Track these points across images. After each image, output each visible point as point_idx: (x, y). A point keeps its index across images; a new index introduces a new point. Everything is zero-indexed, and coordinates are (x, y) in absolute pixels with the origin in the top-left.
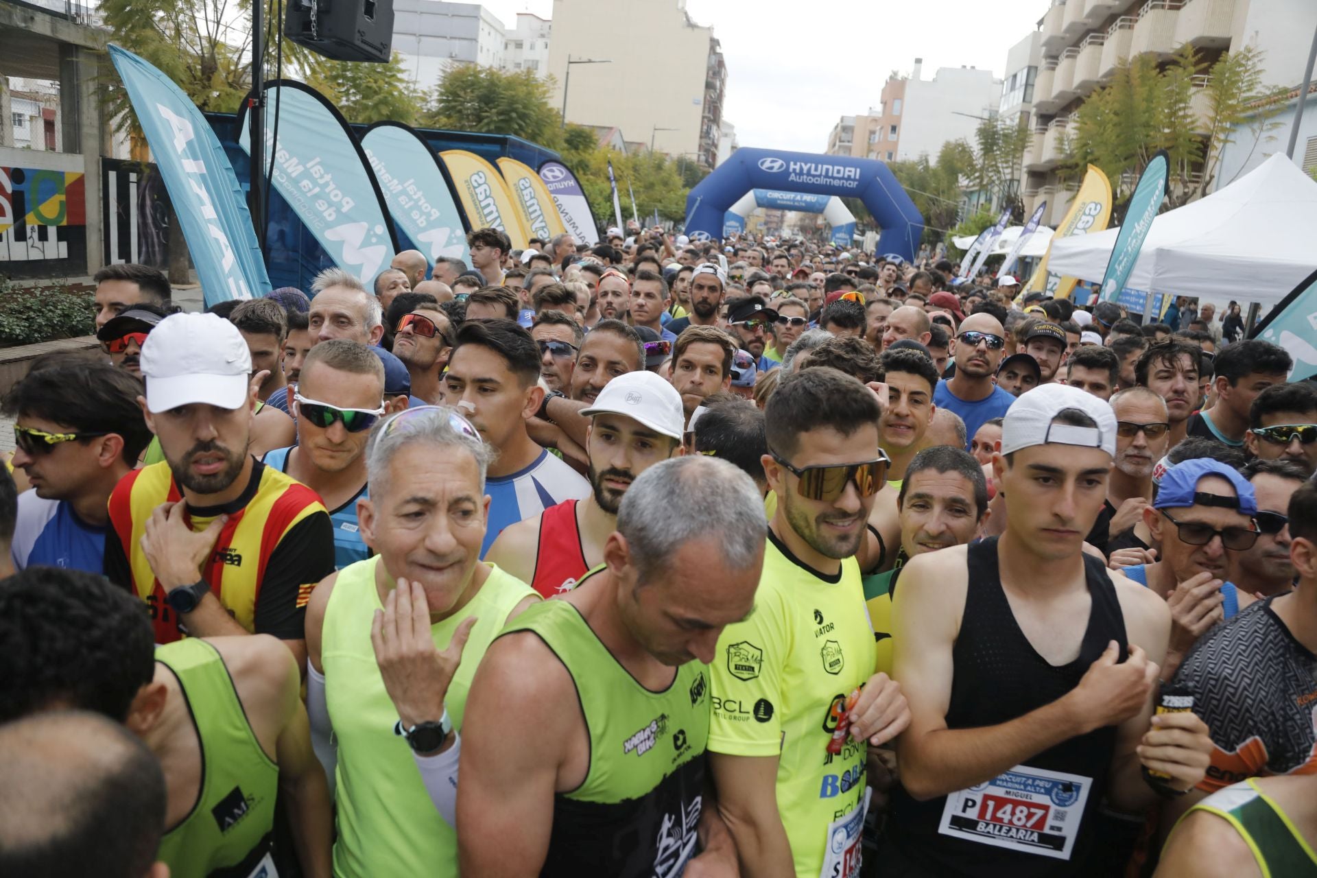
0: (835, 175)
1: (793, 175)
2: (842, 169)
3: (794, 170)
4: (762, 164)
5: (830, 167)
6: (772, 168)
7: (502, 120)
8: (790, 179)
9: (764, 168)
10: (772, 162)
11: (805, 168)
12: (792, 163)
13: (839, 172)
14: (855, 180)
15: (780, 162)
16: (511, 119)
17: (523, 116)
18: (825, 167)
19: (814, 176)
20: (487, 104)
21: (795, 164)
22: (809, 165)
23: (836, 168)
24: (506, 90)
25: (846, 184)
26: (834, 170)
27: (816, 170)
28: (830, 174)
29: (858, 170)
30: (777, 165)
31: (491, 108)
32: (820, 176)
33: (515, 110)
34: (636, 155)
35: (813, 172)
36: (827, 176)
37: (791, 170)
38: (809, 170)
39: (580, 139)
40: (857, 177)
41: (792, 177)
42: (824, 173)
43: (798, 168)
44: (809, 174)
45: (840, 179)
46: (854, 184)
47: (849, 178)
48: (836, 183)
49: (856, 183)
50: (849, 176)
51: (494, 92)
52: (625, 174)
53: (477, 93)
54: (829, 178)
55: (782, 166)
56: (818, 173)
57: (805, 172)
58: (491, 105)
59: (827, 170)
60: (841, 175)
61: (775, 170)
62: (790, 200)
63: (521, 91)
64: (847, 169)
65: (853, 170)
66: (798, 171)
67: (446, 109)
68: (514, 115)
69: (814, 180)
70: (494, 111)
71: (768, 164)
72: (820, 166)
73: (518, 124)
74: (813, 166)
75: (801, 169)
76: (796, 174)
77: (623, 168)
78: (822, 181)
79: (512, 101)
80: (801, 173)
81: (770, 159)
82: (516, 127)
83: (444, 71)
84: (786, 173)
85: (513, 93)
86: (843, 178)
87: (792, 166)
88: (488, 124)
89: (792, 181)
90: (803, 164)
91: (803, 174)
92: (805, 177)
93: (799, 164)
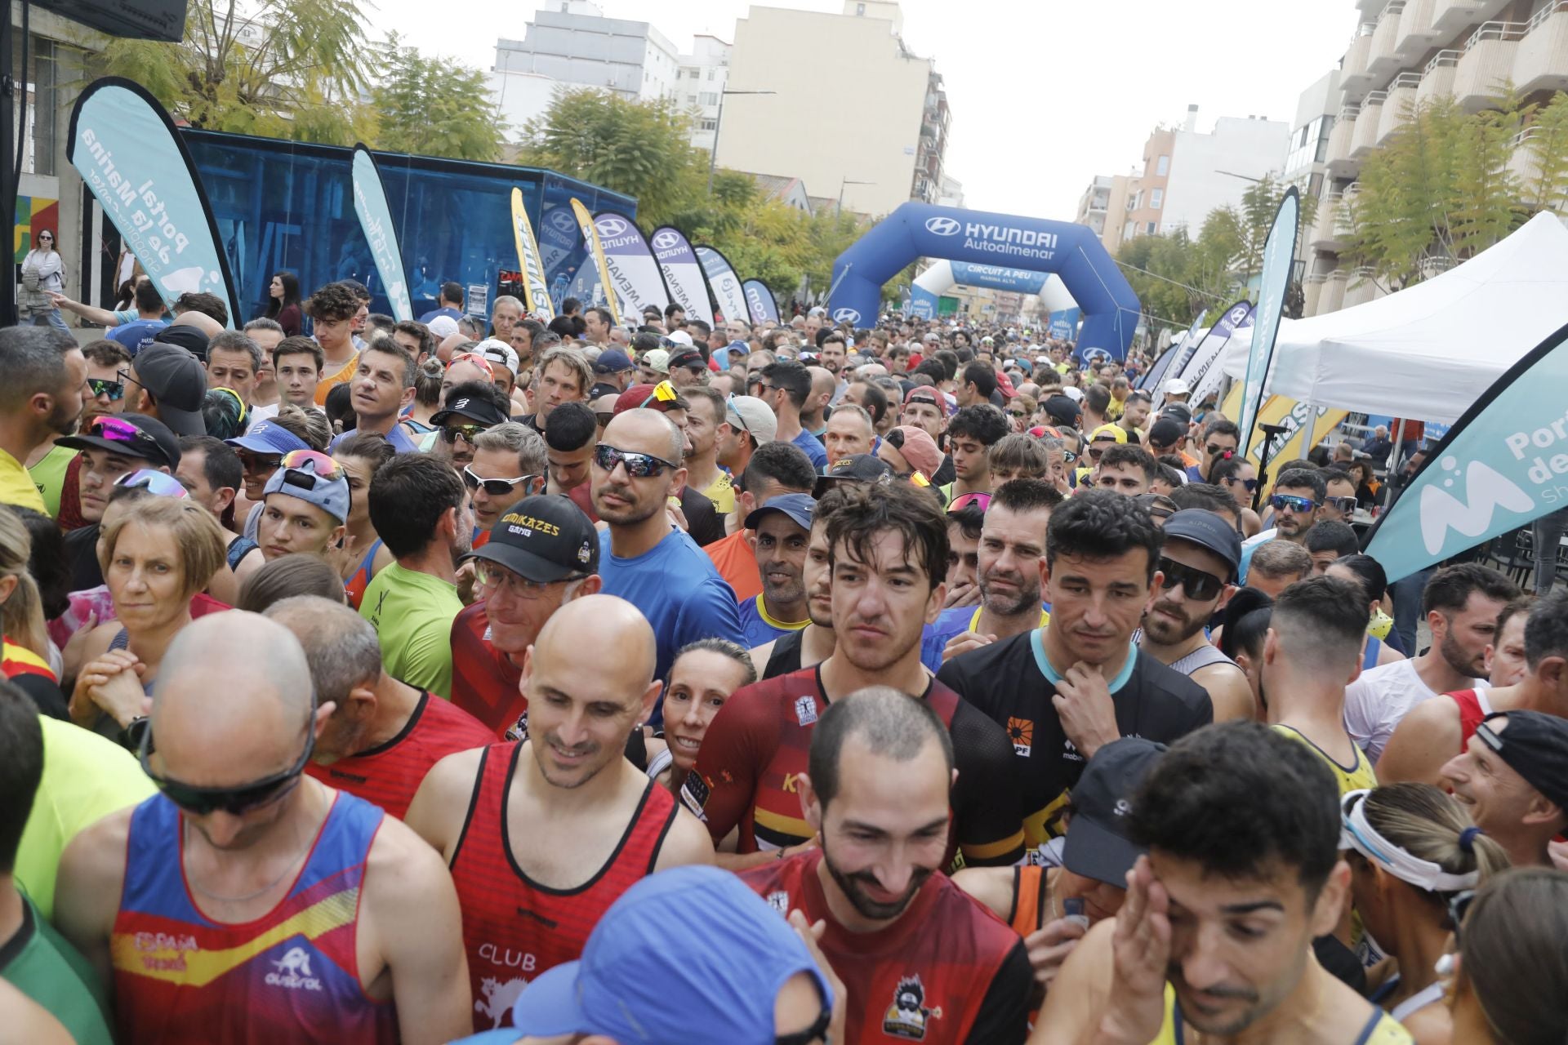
0: (1025, 242)
1: (970, 240)
2: (1034, 234)
3: (972, 234)
4: (930, 224)
5: (1019, 232)
6: (942, 230)
7: (623, 160)
8: (966, 245)
9: (932, 229)
10: (943, 222)
11: (986, 232)
12: (969, 225)
13: (1029, 238)
14: (1050, 249)
15: (954, 223)
16: (633, 159)
17: (649, 156)
18: (1012, 231)
19: (997, 243)
20: (604, 138)
21: (973, 226)
22: (991, 228)
23: (1026, 233)
24: (630, 122)
25: (1039, 254)
26: (1022, 236)
27: (1000, 234)
28: (1018, 241)
29: (1055, 237)
30: (949, 227)
31: (608, 144)
32: (1004, 243)
33: (639, 148)
34: (820, 213)
35: (995, 237)
36: (1013, 243)
37: (967, 234)
38: (991, 234)
39: (735, 188)
40: (1054, 246)
41: (969, 243)
42: (1010, 240)
43: (976, 231)
44: (990, 239)
45: (1031, 247)
46: (1049, 255)
47: (1043, 246)
48: (1026, 252)
49: (1051, 253)
50: (1043, 244)
51: (616, 124)
52: (798, 235)
53: (593, 124)
54: (1017, 245)
55: (956, 228)
56: (1003, 239)
57: (985, 236)
58: (610, 141)
59: (1015, 235)
60: (1032, 243)
61: (946, 233)
62: (996, 276)
63: (648, 125)
64: (1041, 235)
65: (1049, 236)
66: (976, 235)
67: (555, 143)
68: (637, 153)
69: (996, 248)
70: (612, 147)
71: (937, 225)
72: (1005, 230)
73: (642, 165)
74: (997, 229)
75: (981, 232)
76: (974, 239)
77: (796, 229)
78: (1007, 249)
79: (636, 137)
80: (980, 238)
81: (940, 219)
82: (640, 168)
83: (556, 97)
84: (961, 237)
85: (638, 126)
86: (1035, 247)
87: (969, 229)
88: (604, 164)
89: (969, 248)
90: (983, 227)
91: (983, 240)
92: (985, 243)
93: (978, 226)
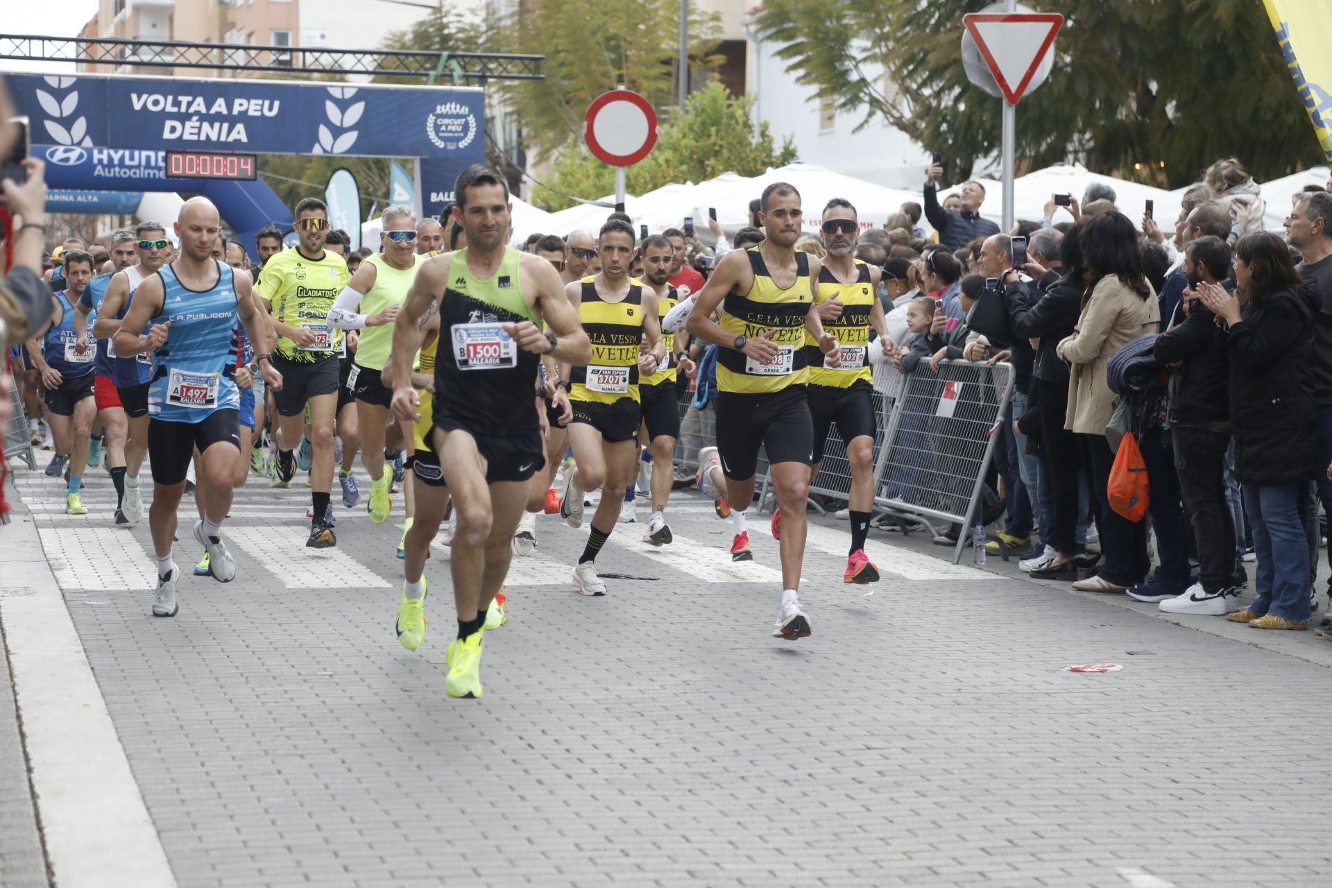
0: (161, 164)
1: (99, 167)
3: (100, 161)
4: (52, 154)
5: (152, 154)
6: (67, 159)
8: (96, 173)
9: (55, 160)
10: (66, 151)
11: (116, 157)
12: (95, 151)
15: (78, 150)
18: (144, 153)
19: (130, 168)
21: (101, 152)
22: (120, 152)
23: (160, 154)
26: (157, 158)
27: (132, 158)
28: (153, 163)
30: (74, 155)
32: (138, 167)
35: (127, 162)
36: (148, 166)
37: (95, 161)
38: (122, 159)
41: (99, 171)
42: (143, 163)
43: (104, 157)
44: (122, 164)
54: (152, 168)
55: (81, 156)
56: (136, 163)
57: (116, 162)
59: (148, 158)
61: (71, 163)
66: (105, 162)
69: (130, 173)
71: (60, 154)
72: (136, 153)
74: (127, 153)
75: (110, 159)
76: (104, 167)
78: (142, 173)
80: (111, 163)
81: (62, 148)
84: (89, 165)
87: (96, 156)
89: (99, 176)
90: (112, 152)
91: (114, 166)
92: (117, 169)
93: (105, 152)
